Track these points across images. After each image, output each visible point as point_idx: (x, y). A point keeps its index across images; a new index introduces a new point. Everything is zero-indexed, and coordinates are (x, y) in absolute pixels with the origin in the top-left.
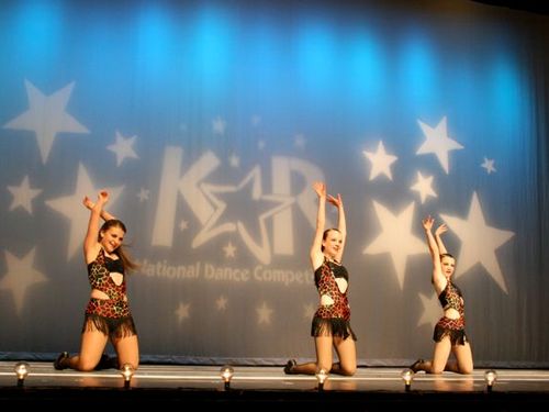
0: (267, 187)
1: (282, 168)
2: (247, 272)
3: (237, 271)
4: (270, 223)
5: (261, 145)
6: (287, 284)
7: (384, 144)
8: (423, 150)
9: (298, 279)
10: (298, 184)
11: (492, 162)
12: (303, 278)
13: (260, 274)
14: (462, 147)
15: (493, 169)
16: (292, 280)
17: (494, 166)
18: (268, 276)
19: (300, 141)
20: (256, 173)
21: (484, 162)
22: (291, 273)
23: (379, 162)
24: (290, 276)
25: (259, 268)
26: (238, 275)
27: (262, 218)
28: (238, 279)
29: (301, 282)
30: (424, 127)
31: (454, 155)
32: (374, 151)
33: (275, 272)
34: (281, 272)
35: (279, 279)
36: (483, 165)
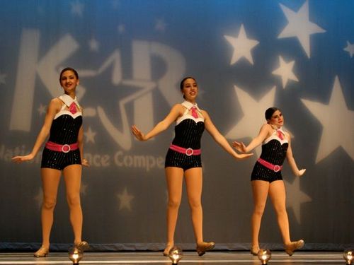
0: (128, 71)
1: (142, 53)
2: (108, 157)
3: (97, 156)
4: (130, 108)
5: (121, 28)
6: (148, 169)
7: (245, 26)
8: (285, 33)
10: (159, 68)
13: (121, 159)
14: (324, 31)
16: (153, 165)
18: (128, 161)
19: (160, 25)
20: (116, 57)
21: (346, 46)
22: (152, 158)
23: (241, 46)
24: (151, 162)
25: (119, 153)
26: (98, 160)
27: (122, 103)
28: (98, 165)
30: (286, 11)
31: (315, 39)
32: (235, 35)
33: (136, 157)
34: (143, 157)
35: (140, 165)
36: (345, 49)
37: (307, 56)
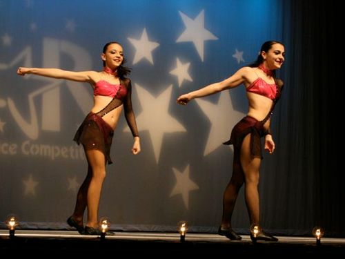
2: (15, 146)
3: (6, 145)
4: (38, 101)
5: (33, 26)
6: (53, 158)
7: (147, 31)
8: (183, 38)
9: (63, 153)
11: (242, 53)
12: (68, 153)
13: (27, 148)
14: (216, 38)
15: (242, 59)
16: (57, 155)
17: (244, 57)
18: (35, 150)
19: (70, 25)
20: (27, 53)
21: (234, 53)
22: (57, 148)
24: (56, 151)
25: (27, 142)
26: (6, 149)
27: (31, 97)
28: (5, 153)
29: (67, 156)
30: (185, 18)
31: (209, 45)
32: (138, 37)
33: (43, 146)
34: (48, 147)
35: (45, 154)
36: (234, 56)
37: (200, 60)
